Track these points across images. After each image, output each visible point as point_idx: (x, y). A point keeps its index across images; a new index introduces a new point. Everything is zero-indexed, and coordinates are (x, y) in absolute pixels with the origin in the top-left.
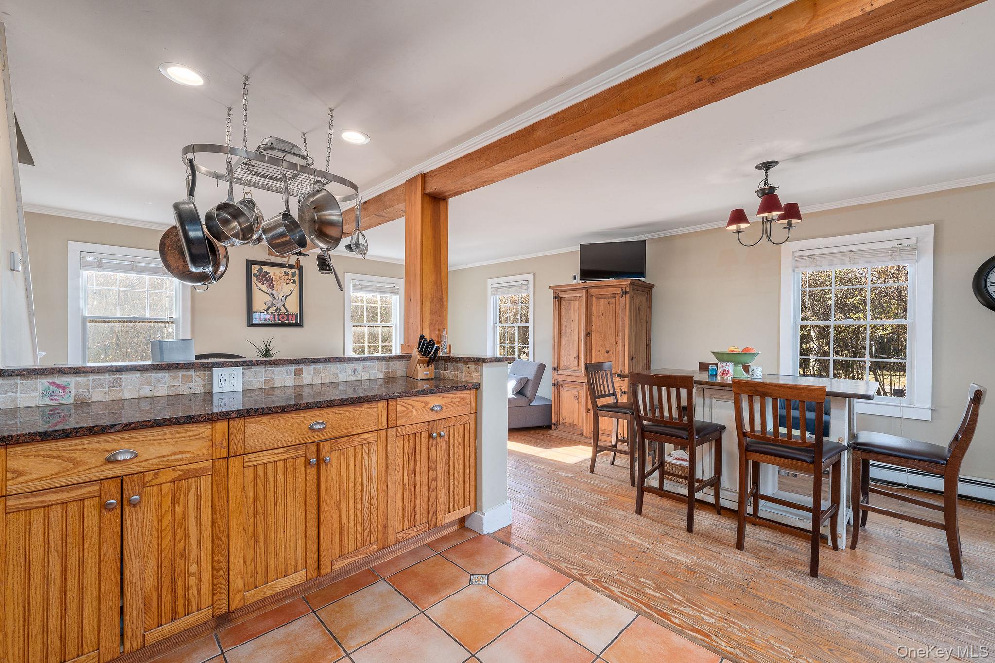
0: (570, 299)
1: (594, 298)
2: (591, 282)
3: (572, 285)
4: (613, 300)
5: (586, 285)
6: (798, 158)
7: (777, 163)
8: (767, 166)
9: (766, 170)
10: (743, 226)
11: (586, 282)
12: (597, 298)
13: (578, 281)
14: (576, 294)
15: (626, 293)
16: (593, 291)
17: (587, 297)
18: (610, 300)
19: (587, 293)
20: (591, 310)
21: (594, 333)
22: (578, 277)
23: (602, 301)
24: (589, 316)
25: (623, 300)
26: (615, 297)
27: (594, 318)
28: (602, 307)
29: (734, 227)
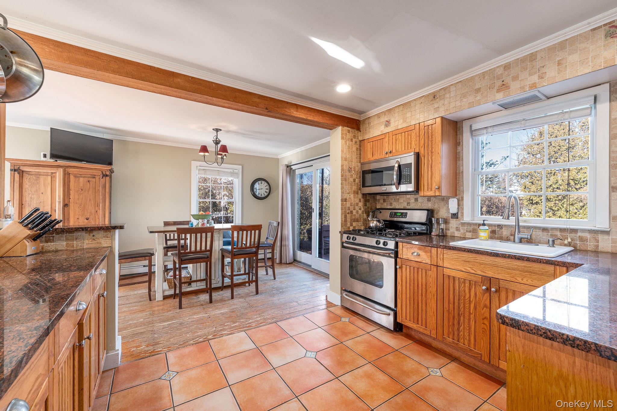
0: (38, 175)
1: (72, 177)
2: (60, 162)
3: (43, 161)
4: (94, 180)
5: (56, 164)
6: (228, 132)
7: (221, 130)
8: (217, 130)
9: (217, 132)
10: (206, 154)
11: (56, 161)
12: (76, 177)
13: (48, 159)
14: (49, 171)
15: (107, 176)
16: (71, 170)
17: (64, 174)
18: (91, 179)
19: (64, 171)
20: (69, 185)
21: (71, 206)
22: (48, 155)
23: (81, 179)
24: (66, 190)
25: (102, 180)
26: (95, 178)
27: (72, 192)
28: (81, 185)
29: (202, 154)
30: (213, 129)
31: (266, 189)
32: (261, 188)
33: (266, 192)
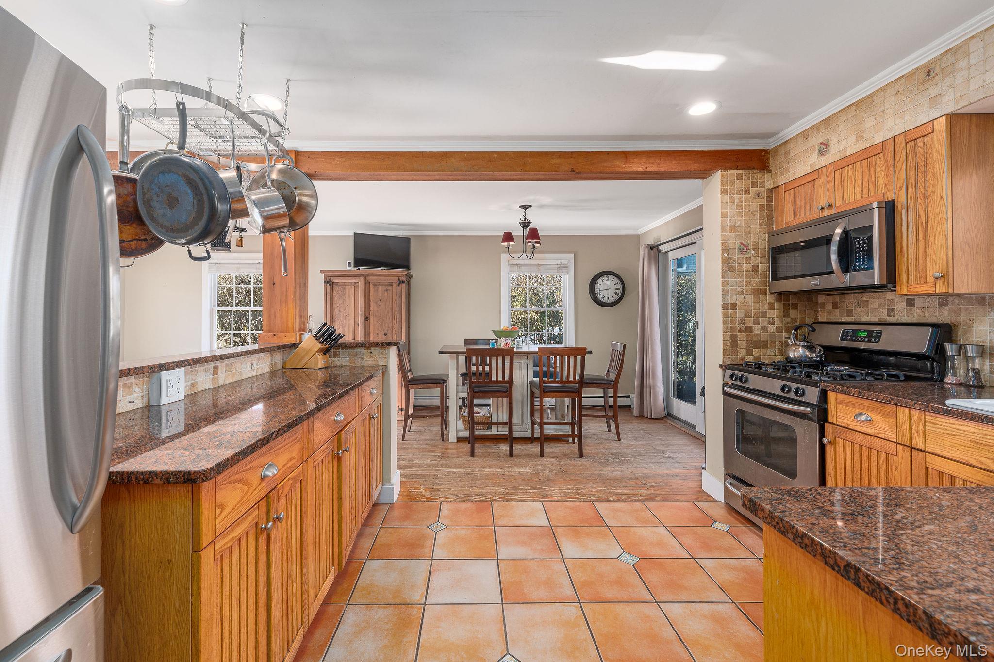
0: (345, 285)
1: (371, 285)
2: (364, 270)
3: (348, 271)
4: (390, 288)
5: (359, 272)
6: (541, 206)
7: (531, 206)
8: (525, 207)
9: (525, 210)
10: (511, 243)
11: (359, 269)
12: (375, 285)
13: (352, 268)
14: (353, 280)
15: (403, 282)
16: (371, 278)
17: (365, 283)
18: (387, 287)
19: (365, 280)
20: (369, 295)
21: (371, 318)
22: (352, 264)
23: (380, 288)
24: (367, 301)
25: (399, 288)
26: (392, 285)
27: (372, 304)
28: (380, 294)
29: (506, 244)
30: (520, 207)
31: (617, 289)
32: (607, 288)
33: (616, 293)
